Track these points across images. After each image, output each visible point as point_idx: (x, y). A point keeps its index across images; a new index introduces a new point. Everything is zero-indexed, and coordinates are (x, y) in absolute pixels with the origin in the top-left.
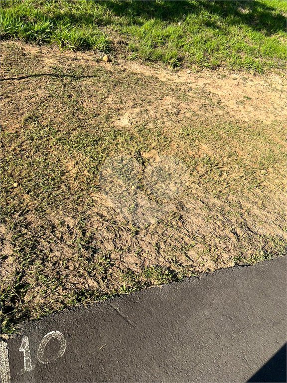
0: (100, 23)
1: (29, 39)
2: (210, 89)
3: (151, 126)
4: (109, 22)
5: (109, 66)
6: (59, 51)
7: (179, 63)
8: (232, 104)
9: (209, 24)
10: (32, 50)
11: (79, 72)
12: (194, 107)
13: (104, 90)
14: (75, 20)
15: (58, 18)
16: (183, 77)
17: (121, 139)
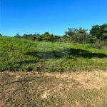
0: (35, 62)
1: (11, 70)
2: (75, 79)
3: (55, 96)
4: (38, 61)
5: (38, 75)
6: (21, 73)
7: (62, 71)
8: (83, 83)
9: (69, 58)
10: (12, 74)
11: (28, 79)
12: (70, 86)
13: (37, 85)
14: (27, 62)
15: (22, 62)
16: (64, 75)
17: (44, 104)
